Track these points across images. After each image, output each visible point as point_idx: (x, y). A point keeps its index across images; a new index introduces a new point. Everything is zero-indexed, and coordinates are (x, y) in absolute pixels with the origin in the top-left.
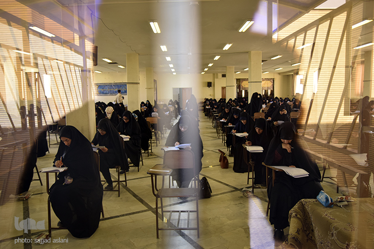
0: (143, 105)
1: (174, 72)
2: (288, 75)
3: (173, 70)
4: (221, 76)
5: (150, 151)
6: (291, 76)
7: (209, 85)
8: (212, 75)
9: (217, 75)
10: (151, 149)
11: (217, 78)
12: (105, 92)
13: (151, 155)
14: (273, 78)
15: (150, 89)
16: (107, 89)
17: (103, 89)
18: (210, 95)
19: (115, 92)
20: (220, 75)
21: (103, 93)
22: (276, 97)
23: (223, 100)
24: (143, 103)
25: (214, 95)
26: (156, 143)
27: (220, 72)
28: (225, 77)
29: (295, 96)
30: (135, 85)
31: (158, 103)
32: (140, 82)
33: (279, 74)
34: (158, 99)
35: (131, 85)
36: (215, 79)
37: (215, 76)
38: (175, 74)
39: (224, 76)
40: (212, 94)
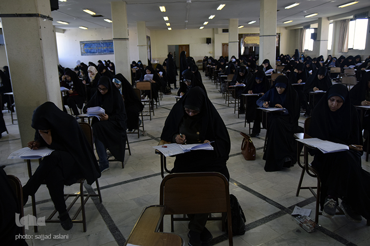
0: (134, 65)
1: (169, 27)
2: (295, 30)
3: (168, 24)
4: (222, 31)
5: (141, 128)
6: (299, 31)
7: (209, 41)
8: (211, 30)
9: (217, 29)
10: (143, 126)
11: (217, 33)
12: (92, 51)
13: (143, 135)
14: (278, 32)
15: (142, 46)
16: (95, 48)
17: (90, 47)
18: (210, 53)
19: (104, 50)
20: (220, 30)
21: (90, 52)
22: (282, 55)
23: (224, 58)
24: (134, 62)
25: (214, 53)
26: (150, 116)
27: (220, 27)
28: (228, 32)
29: (304, 53)
30: (123, 42)
31: (152, 62)
32: (129, 37)
33: (286, 28)
34: (152, 57)
35: (119, 42)
36: (215, 35)
37: (215, 31)
38: (170, 29)
39: (226, 31)
40: (211, 51)
